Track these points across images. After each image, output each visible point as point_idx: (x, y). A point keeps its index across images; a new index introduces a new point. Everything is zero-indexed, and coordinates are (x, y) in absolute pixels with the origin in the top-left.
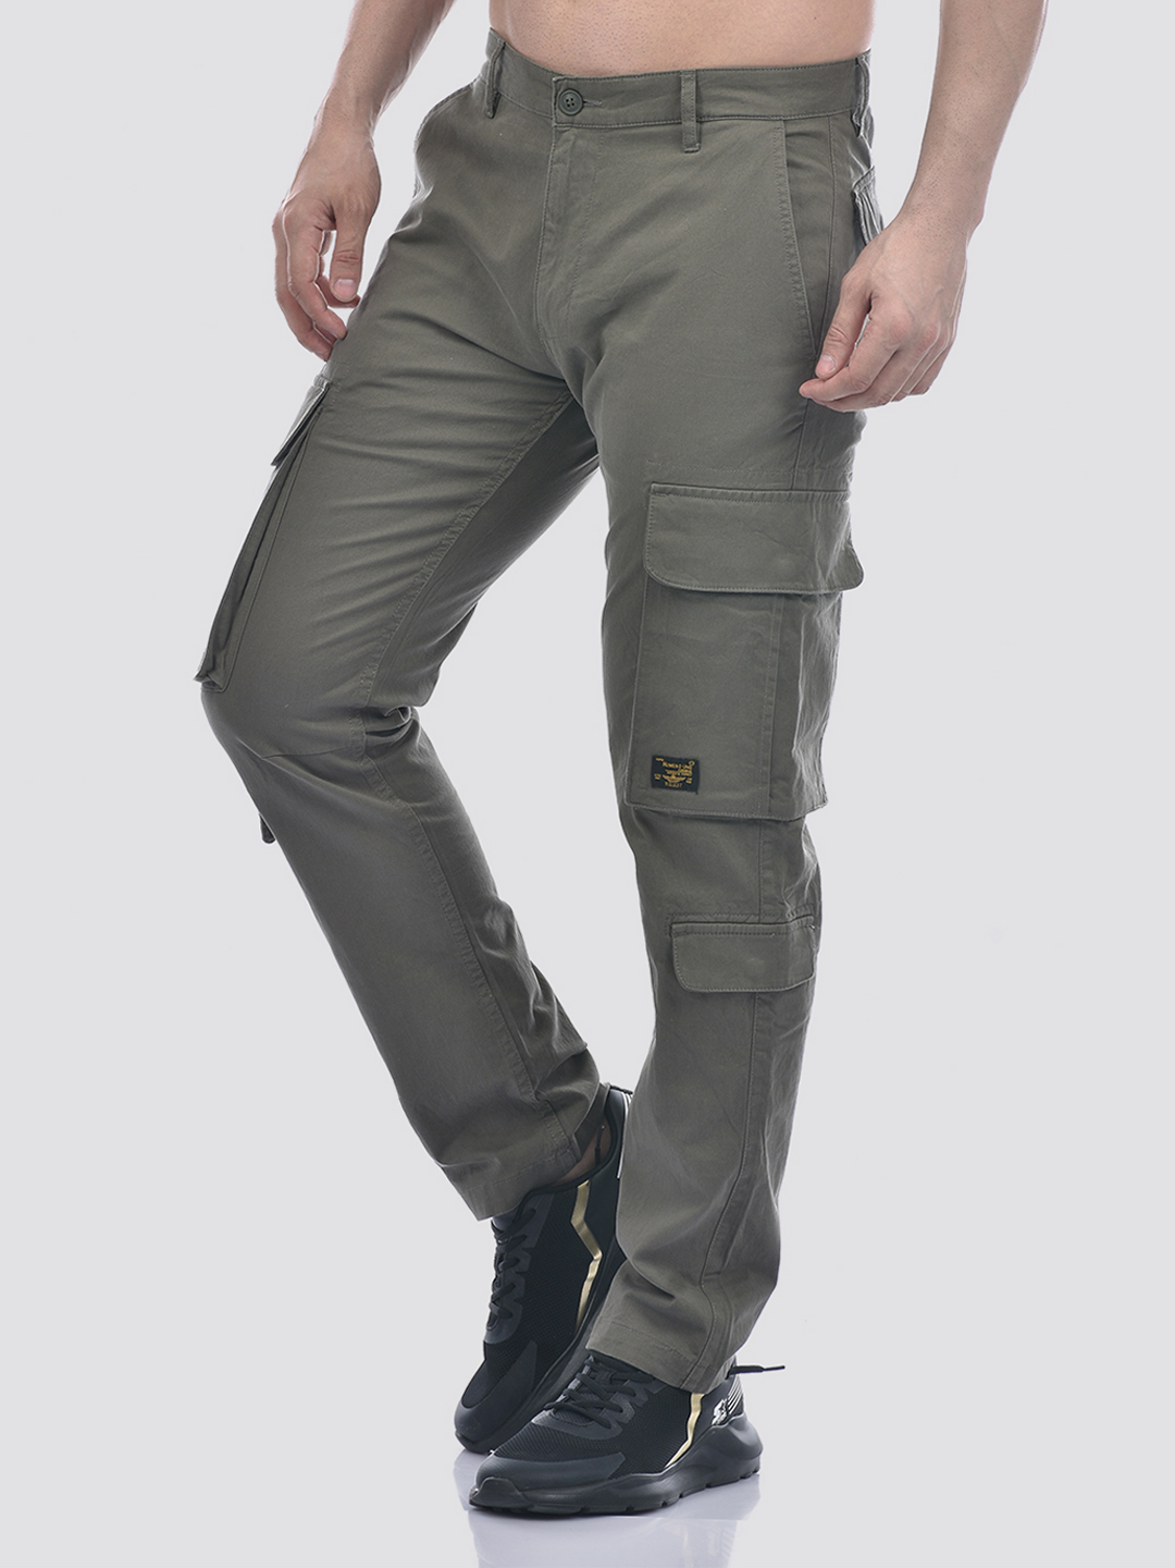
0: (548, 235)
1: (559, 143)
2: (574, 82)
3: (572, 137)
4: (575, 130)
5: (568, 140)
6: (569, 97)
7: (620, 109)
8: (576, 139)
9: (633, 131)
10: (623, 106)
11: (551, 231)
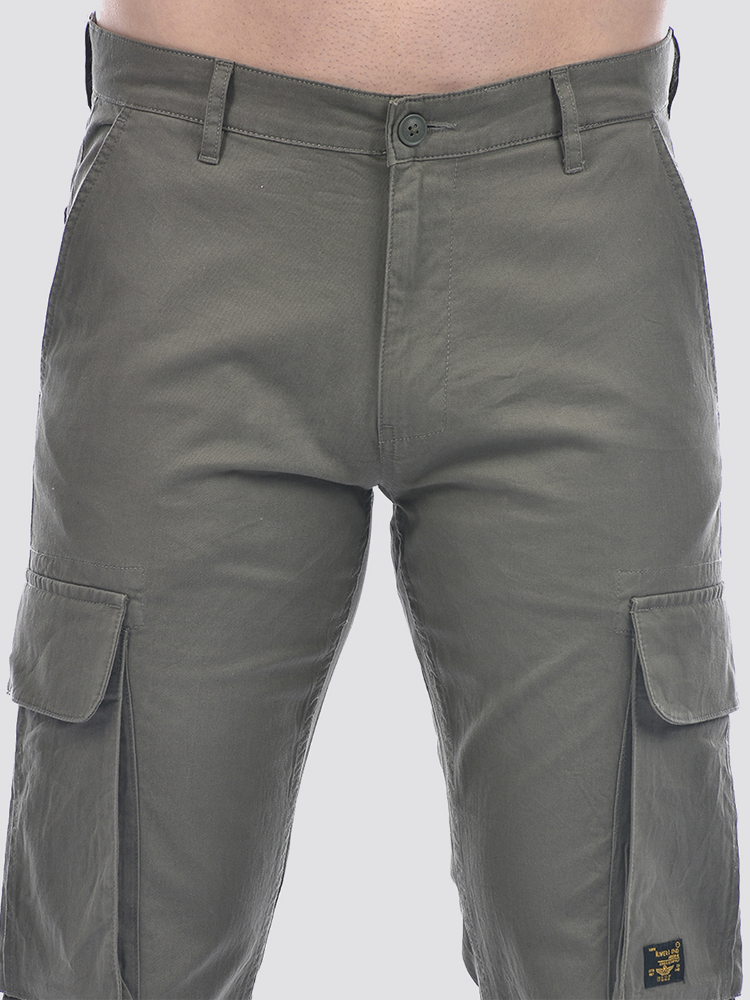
0: (394, 308)
1: (400, 185)
2: (418, 103)
3: (418, 175)
4: (419, 165)
5: (412, 180)
6: (412, 122)
7: (481, 130)
8: (422, 177)
9: (497, 156)
10: (483, 126)
11: (398, 301)
